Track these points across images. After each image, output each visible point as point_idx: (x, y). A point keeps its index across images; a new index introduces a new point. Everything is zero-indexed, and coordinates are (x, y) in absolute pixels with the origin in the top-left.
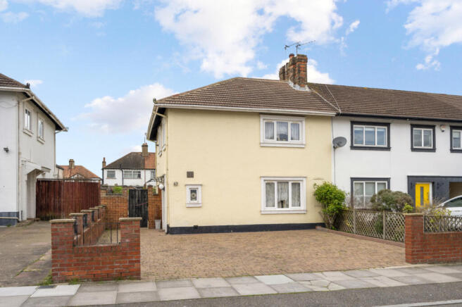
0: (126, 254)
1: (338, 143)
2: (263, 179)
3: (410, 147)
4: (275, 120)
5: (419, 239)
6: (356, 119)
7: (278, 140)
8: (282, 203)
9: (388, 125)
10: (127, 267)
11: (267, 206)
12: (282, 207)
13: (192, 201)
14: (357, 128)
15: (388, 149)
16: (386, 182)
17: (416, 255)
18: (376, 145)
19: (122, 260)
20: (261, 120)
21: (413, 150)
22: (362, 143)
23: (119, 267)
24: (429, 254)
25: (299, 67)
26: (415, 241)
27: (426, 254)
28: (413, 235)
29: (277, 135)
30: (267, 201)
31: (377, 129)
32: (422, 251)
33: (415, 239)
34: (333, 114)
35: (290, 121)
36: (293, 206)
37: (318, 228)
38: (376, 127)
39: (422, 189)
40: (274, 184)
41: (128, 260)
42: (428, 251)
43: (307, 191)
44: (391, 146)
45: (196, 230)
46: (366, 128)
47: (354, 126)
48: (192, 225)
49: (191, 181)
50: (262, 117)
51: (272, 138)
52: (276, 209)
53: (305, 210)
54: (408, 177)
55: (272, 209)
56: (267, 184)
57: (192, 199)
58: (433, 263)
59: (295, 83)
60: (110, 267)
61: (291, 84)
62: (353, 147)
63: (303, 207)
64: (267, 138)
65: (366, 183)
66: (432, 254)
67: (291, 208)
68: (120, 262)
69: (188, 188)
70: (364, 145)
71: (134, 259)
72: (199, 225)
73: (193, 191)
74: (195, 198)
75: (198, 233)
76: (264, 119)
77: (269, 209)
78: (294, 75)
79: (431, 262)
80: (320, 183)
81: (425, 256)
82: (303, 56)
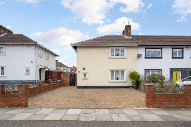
0: (20, 97)
1: (139, 56)
2: (110, 70)
3: (171, 57)
4: (114, 49)
5: (152, 96)
6: (147, 47)
7: (115, 56)
8: (117, 79)
9: (161, 48)
10: (21, 102)
11: (111, 79)
12: (117, 80)
13: (85, 78)
14: (148, 50)
15: (161, 58)
16: (160, 71)
17: (150, 103)
18: (156, 57)
19: (19, 100)
20: (109, 49)
21: (173, 58)
22: (150, 56)
23: (17, 102)
24: (157, 103)
25: (128, 30)
26: (149, 97)
27: (155, 103)
28: (148, 94)
29: (115, 54)
30: (111, 78)
31: (156, 50)
32: (153, 102)
33: (150, 96)
34: (137, 45)
35: (120, 49)
36: (121, 80)
37: (131, 88)
38: (156, 49)
39: (177, 73)
40: (114, 72)
41: (21, 100)
42: (157, 102)
43: (126, 74)
44: (163, 57)
45: (86, 87)
46: (151, 50)
47: (146, 49)
48: (84, 86)
49: (84, 71)
50: (109, 48)
51: (113, 55)
52: (115, 80)
53: (126, 81)
54: (170, 69)
55: (113, 80)
56: (111, 72)
57: (85, 77)
58: (159, 108)
59: (126, 36)
60: (14, 102)
61: (125, 36)
62: (146, 58)
63: (125, 80)
64: (111, 55)
65: (151, 71)
66: (159, 103)
67: (120, 80)
68: (18, 100)
69: (83, 73)
70: (151, 57)
71: (23, 100)
72: (87, 86)
73: (85, 74)
74: (86, 77)
75: (86, 88)
76: (110, 49)
77: (112, 80)
78: (126, 33)
79: (158, 107)
80: (131, 71)
81: (155, 104)
82: (129, 25)
